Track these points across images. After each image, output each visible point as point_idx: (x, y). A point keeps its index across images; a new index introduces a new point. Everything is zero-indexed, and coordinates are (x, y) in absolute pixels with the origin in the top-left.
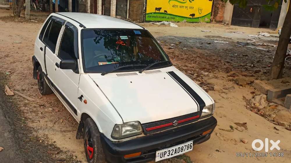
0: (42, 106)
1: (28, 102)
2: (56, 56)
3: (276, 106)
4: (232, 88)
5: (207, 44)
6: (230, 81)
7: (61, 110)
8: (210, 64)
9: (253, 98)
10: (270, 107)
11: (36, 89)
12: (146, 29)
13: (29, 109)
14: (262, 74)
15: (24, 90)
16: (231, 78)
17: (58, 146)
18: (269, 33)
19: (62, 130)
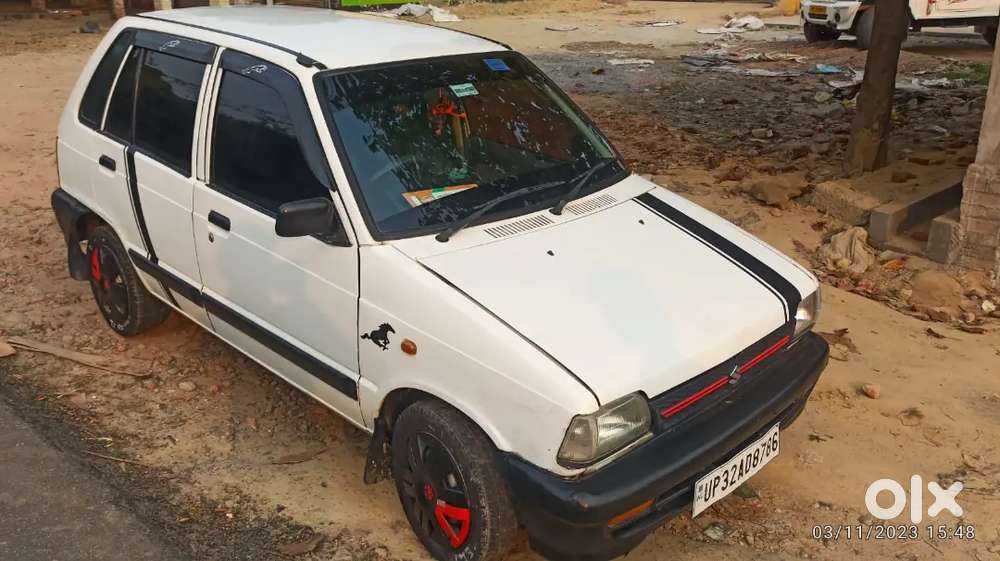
0: (146, 378)
1: (85, 371)
2: (202, 185)
3: (903, 259)
4: (752, 218)
5: (592, 75)
6: (731, 196)
7: (227, 384)
8: (639, 145)
9: (826, 241)
10: (885, 265)
11: (86, 316)
12: (514, 50)
13: (104, 399)
14: (818, 159)
15: (41, 328)
16: (731, 184)
17: (299, 519)
18: (757, 15)
19: (277, 459)
